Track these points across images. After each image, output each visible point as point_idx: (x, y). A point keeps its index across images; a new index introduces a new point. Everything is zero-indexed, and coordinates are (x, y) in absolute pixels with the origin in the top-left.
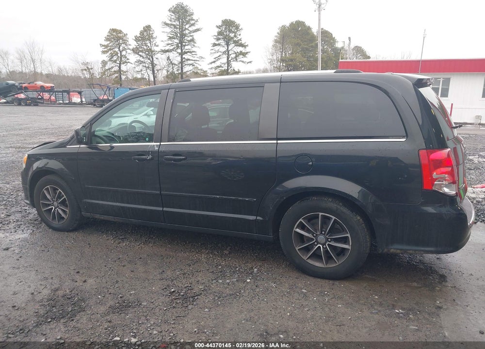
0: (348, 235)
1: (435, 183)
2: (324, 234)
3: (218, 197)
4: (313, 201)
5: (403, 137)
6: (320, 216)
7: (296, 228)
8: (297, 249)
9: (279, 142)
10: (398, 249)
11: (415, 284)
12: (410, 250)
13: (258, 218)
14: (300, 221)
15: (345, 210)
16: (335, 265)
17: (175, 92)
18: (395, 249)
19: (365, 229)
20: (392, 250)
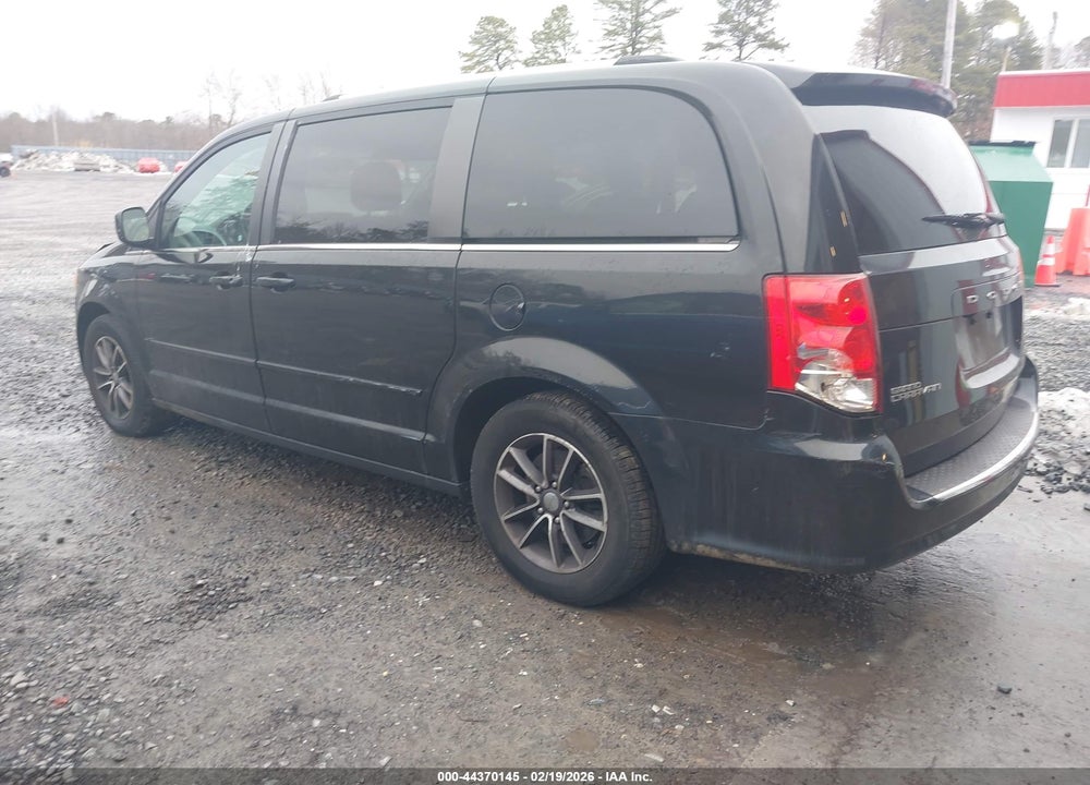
0: (601, 496)
1: (804, 372)
2: (555, 488)
3: (351, 379)
4: (535, 402)
5: (733, 239)
6: (545, 440)
7: (501, 468)
8: (503, 518)
9: (466, 247)
10: (713, 546)
11: (774, 647)
12: (742, 552)
13: (429, 437)
14: (507, 450)
15: (593, 431)
16: (575, 570)
17: (297, 126)
18: (706, 545)
19: (638, 485)
20: (701, 549)
